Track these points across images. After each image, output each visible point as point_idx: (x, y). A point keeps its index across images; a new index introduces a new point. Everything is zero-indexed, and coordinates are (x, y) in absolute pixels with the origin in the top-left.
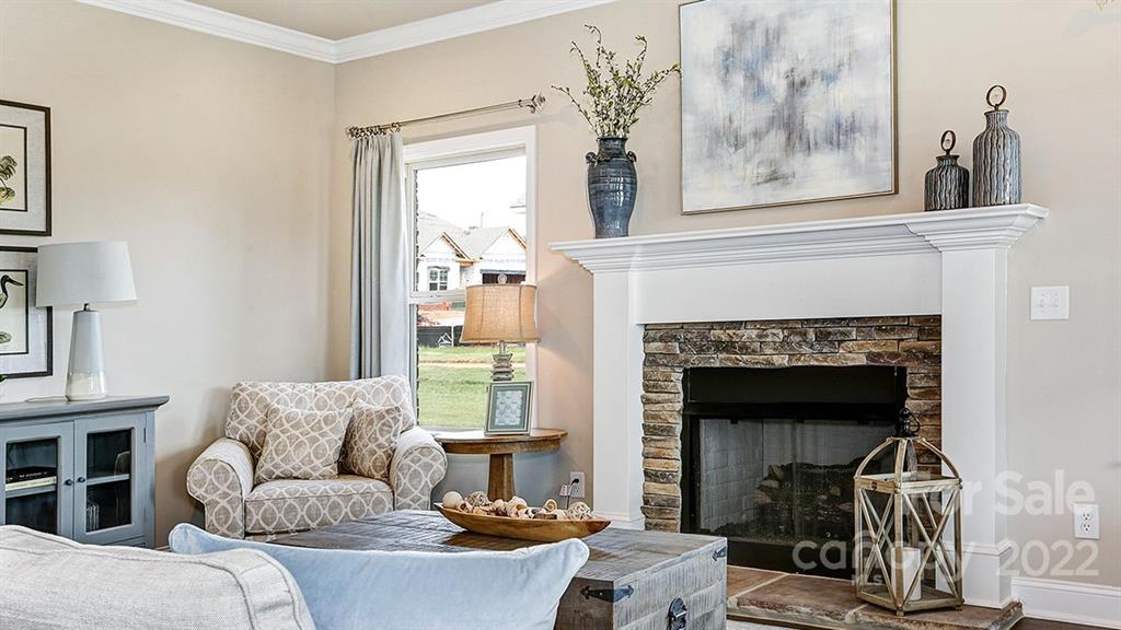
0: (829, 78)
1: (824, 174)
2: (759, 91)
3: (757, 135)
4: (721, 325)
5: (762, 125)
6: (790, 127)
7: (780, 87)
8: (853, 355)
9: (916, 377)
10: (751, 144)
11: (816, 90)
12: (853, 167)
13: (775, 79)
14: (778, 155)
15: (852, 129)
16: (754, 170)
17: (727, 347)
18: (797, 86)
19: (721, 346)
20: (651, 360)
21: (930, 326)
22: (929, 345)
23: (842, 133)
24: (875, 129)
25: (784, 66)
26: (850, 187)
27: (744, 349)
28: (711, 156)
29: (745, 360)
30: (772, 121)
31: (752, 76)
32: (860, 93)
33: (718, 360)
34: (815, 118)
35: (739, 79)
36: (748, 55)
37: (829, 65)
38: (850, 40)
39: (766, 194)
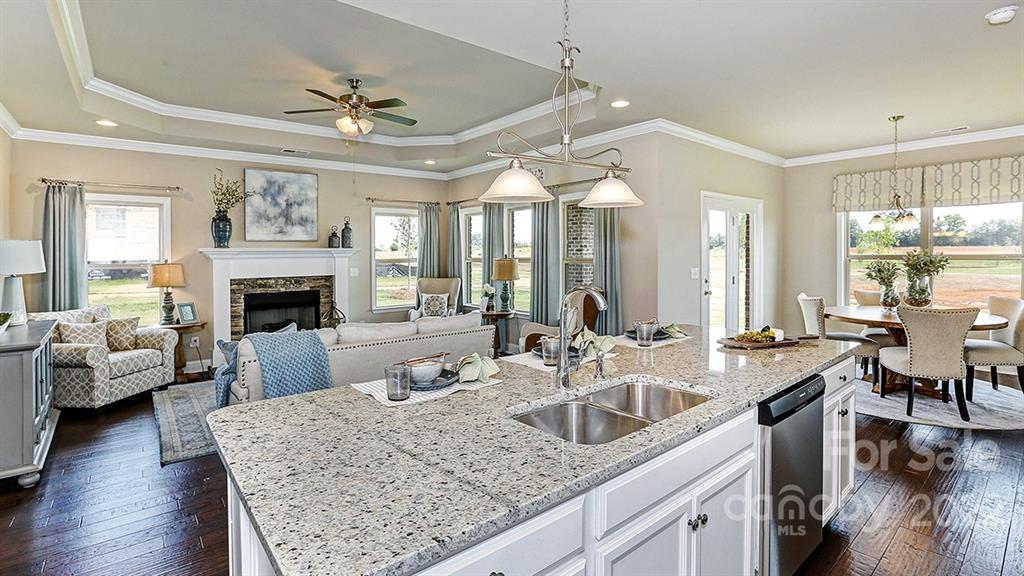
0: (300, 205)
1: (297, 233)
2: (276, 204)
3: (275, 218)
4: (261, 279)
5: (277, 215)
6: (287, 216)
7: (284, 205)
8: (306, 287)
9: (323, 292)
10: (273, 220)
11: (295, 207)
12: (307, 232)
13: (282, 200)
14: (282, 225)
15: (306, 220)
16: (273, 229)
17: (264, 286)
18: (289, 205)
19: (260, 286)
20: (233, 292)
21: (330, 279)
22: (330, 284)
23: (303, 221)
24: (313, 222)
25: (285, 198)
26: (305, 238)
27: (270, 287)
28: (258, 222)
29: (270, 290)
30: (280, 214)
31: (273, 198)
32: (306, 210)
33: (259, 291)
34: (296, 213)
35: (269, 199)
36: (273, 191)
37: (299, 200)
38: (306, 195)
39: (279, 237)
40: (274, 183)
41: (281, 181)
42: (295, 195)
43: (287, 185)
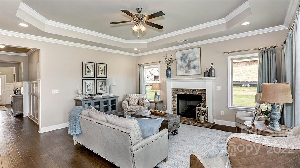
0: (193, 61)
1: (193, 72)
2: (185, 62)
3: (185, 67)
4: (181, 89)
5: (186, 66)
6: (189, 66)
7: (188, 61)
8: (196, 93)
9: (203, 96)
10: (184, 68)
11: (192, 62)
12: (196, 71)
13: (187, 60)
14: (187, 69)
16: (185, 71)
17: (182, 91)
18: (190, 62)
20: (173, 93)
21: (205, 90)
22: (205, 92)
23: (195, 67)
24: (198, 67)
25: (188, 59)
26: (196, 73)
28: (180, 69)
29: (184, 93)
30: (187, 65)
31: (184, 60)
32: (197, 63)
33: (181, 93)
34: (192, 64)
35: (183, 60)
36: (184, 58)
37: (193, 59)
38: (195, 57)
39: (186, 74)
40: (184, 54)
41: (187, 53)
42: (191, 57)
43: (189, 54)
